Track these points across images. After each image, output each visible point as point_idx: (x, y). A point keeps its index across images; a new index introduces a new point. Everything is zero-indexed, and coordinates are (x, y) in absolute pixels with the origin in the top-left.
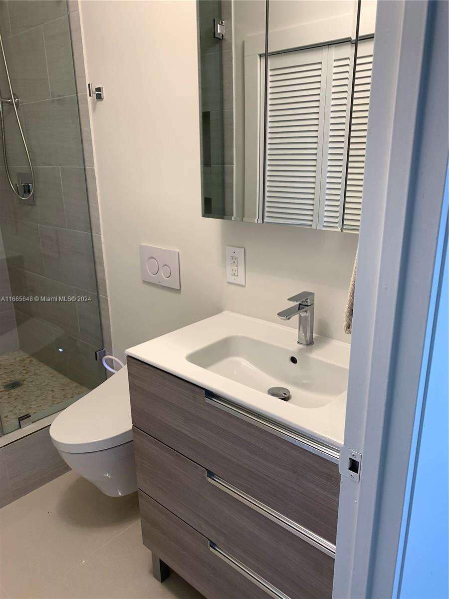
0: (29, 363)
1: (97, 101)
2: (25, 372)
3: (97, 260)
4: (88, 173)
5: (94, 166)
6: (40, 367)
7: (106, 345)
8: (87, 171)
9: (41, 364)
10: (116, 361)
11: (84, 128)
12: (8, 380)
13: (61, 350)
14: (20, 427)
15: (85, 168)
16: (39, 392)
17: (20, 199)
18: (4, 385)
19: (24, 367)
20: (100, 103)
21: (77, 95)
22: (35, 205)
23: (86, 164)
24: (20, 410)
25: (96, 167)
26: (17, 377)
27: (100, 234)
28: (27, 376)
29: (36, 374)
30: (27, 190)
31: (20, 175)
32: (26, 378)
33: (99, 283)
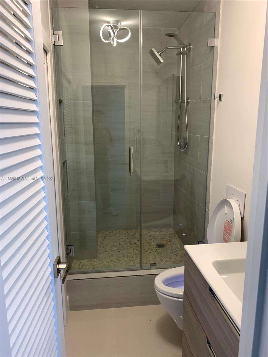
0: (174, 236)
1: (219, 101)
2: (169, 240)
3: (208, 189)
4: (210, 140)
5: (213, 136)
6: (177, 240)
7: (205, 239)
9: (179, 239)
11: (212, 116)
12: (159, 242)
14: (150, 269)
15: (209, 137)
16: (171, 254)
17: (181, 150)
18: (157, 244)
19: (170, 238)
20: (221, 103)
21: (211, 98)
22: (188, 154)
23: (210, 135)
24: (157, 260)
26: (164, 242)
27: (211, 175)
28: (169, 243)
29: (173, 244)
31: (184, 138)
32: (168, 244)
33: (207, 203)
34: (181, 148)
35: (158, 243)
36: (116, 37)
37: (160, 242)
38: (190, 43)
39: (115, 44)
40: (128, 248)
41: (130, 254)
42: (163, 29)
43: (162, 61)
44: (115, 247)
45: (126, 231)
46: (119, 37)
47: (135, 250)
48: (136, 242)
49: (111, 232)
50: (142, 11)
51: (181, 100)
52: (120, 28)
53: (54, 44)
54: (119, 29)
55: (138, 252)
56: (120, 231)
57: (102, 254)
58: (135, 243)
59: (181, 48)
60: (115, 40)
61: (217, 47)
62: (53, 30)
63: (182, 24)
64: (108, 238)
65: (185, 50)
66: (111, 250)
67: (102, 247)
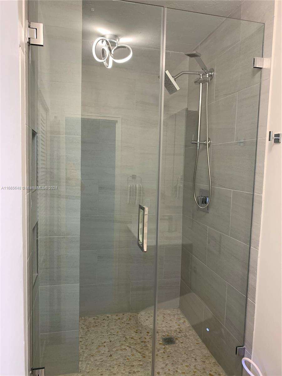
0: (183, 323)
1: (274, 144)
3: (251, 269)
4: (256, 198)
5: (262, 193)
8: (254, 197)
10: (253, 365)
13: (208, 330)
15: (253, 195)
16: (186, 356)
17: (199, 207)
18: (163, 339)
19: (179, 325)
20: (277, 146)
21: (257, 139)
22: (208, 213)
23: (255, 191)
25: (263, 195)
26: (173, 334)
27: (258, 249)
28: (180, 335)
29: (186, 336)
30: (204, 202)
31: (202, 191)
32: (179, 337)
33: (248, 289)
34: (198, 204)
35: (164, 336)
36: (112, 56)
37: (167, 334)
38: (213, 69)
39: (110, 66)
40: (123, 347)
41: (127, 359)
42: (172, 52)
43: (178, 88)
44: (104, 346)
45: (117, 316)
46: (116, 57)
47: (135, 352)
48: (133, 335)
49: (96, 318)
50: (166, 9)
51: (200, 141)
52: (119, 46)
53: (29, 42)
54: (116, 47)
55: (139, 354)
56: (108, 315)
57: (85, 361)
58: (132, 338)
59: (201, 74)
60: (111, 59)
61: (269, 70)
62: (28, 20)
63: (198, 47)
64: (93, 328)
65: (207, 76)
66: (99, 352)
67: (84, 347)
